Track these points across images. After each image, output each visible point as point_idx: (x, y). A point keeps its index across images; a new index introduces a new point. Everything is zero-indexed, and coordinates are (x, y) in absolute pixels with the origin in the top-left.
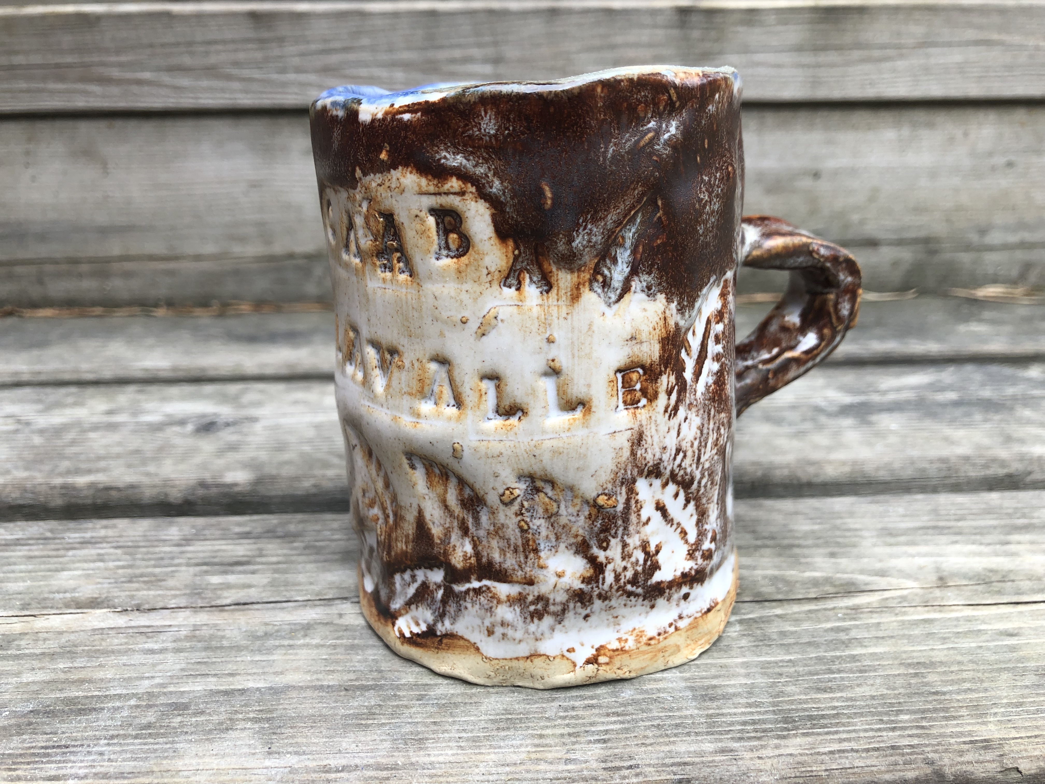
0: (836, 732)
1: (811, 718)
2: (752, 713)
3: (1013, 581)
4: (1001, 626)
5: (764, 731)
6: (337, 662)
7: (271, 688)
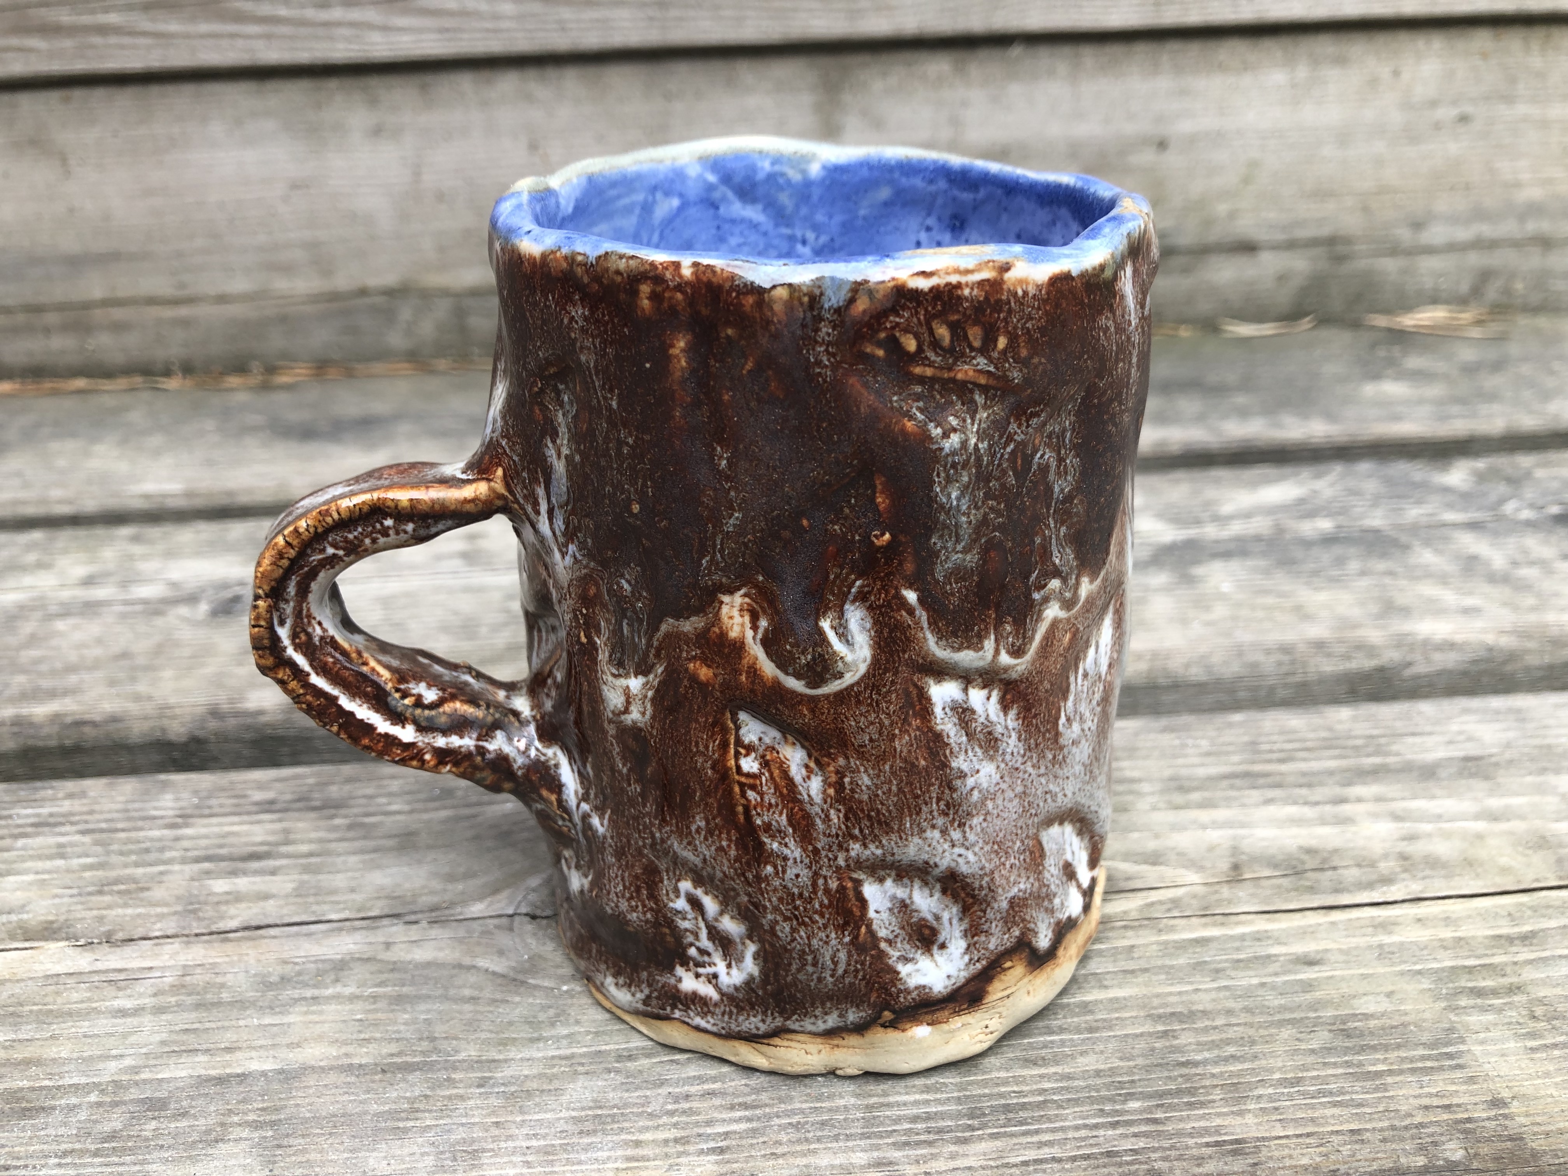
0: (1037, 1132)
1: (1007, 1108)
2: (927, 1102)
3: (1335, 868)
4: (1299, 948)
5: (940, 1131)
6: (376, 1025)
7: (281, 1072)
